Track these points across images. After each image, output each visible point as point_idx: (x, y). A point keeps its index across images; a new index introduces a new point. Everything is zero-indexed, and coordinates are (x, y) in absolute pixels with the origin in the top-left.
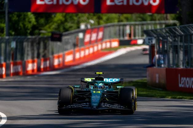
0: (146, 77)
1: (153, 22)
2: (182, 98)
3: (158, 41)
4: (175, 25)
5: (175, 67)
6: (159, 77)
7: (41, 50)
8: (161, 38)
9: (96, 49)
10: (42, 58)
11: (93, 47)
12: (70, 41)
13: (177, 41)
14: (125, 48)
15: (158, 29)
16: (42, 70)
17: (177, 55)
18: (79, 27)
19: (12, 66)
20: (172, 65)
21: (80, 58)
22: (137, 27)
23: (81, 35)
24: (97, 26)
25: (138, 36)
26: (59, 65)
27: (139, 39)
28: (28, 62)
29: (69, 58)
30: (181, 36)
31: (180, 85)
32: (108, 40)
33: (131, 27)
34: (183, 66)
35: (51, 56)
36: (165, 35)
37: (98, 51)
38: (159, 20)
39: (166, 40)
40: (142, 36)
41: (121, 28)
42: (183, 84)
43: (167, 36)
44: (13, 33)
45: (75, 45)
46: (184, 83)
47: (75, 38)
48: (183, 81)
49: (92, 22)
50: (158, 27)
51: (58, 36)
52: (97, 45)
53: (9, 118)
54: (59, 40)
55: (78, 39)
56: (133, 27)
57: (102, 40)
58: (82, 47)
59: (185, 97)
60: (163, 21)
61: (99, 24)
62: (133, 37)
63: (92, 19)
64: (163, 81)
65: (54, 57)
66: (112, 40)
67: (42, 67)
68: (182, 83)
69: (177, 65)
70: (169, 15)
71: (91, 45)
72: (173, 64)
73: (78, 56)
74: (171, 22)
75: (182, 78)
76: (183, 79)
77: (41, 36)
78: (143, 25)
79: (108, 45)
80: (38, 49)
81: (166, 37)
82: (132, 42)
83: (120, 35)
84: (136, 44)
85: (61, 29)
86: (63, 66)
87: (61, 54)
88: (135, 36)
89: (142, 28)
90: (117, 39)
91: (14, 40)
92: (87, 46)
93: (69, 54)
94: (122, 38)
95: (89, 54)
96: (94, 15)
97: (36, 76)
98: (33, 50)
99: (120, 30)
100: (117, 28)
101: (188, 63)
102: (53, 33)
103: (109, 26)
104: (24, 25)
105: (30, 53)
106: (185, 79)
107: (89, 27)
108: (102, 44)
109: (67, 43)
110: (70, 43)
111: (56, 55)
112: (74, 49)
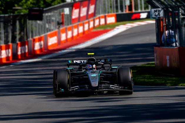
0: (153, 60)
3: (166, 12)
6: (170, 60)
7: (18, 32)
8: (171, 10)
10: (18, 42)
11: (83, 25)
12: (53, 18)
16: (20, 57)
21: (67, 40)
25: (141, 9)
26: (41, 50)
28: (2, 48)
35: (30, 39)
36: (176, 6)
40: (147, 7)
43: (179, 7)
51: (37, 13)
52: (89, 23)
55: (63, 16)
57: (94, 15)
58: (70, 26)
62: (134, 11)
64: (175, 64)
65: (34, 40)
66: (107, 14)
67: (19, 53)
71: (81, 22)
73: (63, 37)
77: (16, 13)
79: (103, 21)
80: (14, 31)
81: (177, 8)
83: (117, 7)
84: (138, 19)
86: (46, 51)
87: (43, 35)
88: (136, 8)
90: (114, 14)
93: (52, 36)
94: (120, 12)
95: (78, 34)
98: (6, 32)
102: (30, 10)
108: (94, 20)
109: (49, 21)
110: (53, 21)
111: (37, 37)
112: (58, 29)
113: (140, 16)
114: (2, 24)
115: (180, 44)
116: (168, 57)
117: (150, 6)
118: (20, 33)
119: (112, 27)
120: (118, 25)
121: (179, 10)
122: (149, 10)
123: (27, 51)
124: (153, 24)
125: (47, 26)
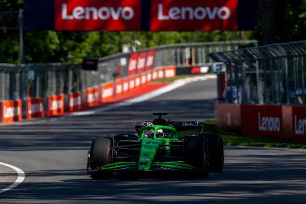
0: (213, 117)
1: (222, 43)
3: (228, 67)
4: (252, 45)
5: (253, 103)
6: (232, 117)
7: (70, 82)
9: (144, 80)
10: (71, 93)
11: (140, 77)
12: (109, 69)
13: (255, 68)
14: (184, 78)
15: (229, 52)
16: (72, 109)
17: (255, 87)
18: (121, 50)
19: (29, 104)
20: (249, 101)
21: (123, 92)
22: (200, 50)
23: (123, 62)
24: (146, 49)
25: (202, 62)
26: (94, 102)
27: (202, 66)
28: (52, 99)
29: (107, 93)
31: (261, 128)
32: (161, 67)
33: (191, 50)
34: (264, 102)
35: (84, 90)
36: (239, 60)
37: (147, 82)
38: (230, 40)
39: (240, 66)
40: (207, 61)
41: (179, 51)
42: (265, 126)
43: (242, 61)
44: (30, 59)
45: (116, 75)
47: (116, 65)
48: (265, 123)
49: (139, 43)
50: (229, 49)
51: (92, 63)
52: (146, 75)
53: (27, 175)
54: (94, 67)
55: (119, 67)
56: (193, 50)
57: (152, 67)
58: (126, 78)
60: (235, 42)
61: (148, 46)
62: (194, 64)
63: (138, 39)
64: (237, 123)
65: (87, 92)
66: (165, 67)
67: (72, 104)
68: (263, 125)
69: (257, 101)
70: (243, 33)
71: (138, 75)
73: (119, 89)
74: (247, 42)
75: (263, 118)
76: (265, 119)
77: (69, 62)
78: (208, 46)
79: (161, 74)
80: (66, 81)
81: (240, 63)
82: (194, 70)
83: (176, 60)
84: (199, 73)
86: (100, 104)
87: (96, 87)
88: (197, 61)
89: (207, 51)
90: (173, 66)
91: (32, 68)
92: (132, 76)
93: (107, 87)
94: (179, 65)
95: (135, 87)
96: (142, 34)
97: (62, 118)
98: (58, 82)
99: (176, 54)
100: (173, 51)
101: (271, 98)
102: (85, 59)
103: (161, 49)
105: (54, 86)
106: (267, 119)
107: (134, 50)
108: (152, 73)
109: (105, 72)
110: (108, 72)
111: (90, 89)
112: (114, 80)
113: (200, 70)
114: (54, 73)
115: (243, 102)
117: (211, 60)
118: (73, 84)
119: (171, 80)
120: (177, 79)
121: (242, 65)
122: (210, 64)
123: (79, 103)
124: (214, 79)
125: (102, 77)
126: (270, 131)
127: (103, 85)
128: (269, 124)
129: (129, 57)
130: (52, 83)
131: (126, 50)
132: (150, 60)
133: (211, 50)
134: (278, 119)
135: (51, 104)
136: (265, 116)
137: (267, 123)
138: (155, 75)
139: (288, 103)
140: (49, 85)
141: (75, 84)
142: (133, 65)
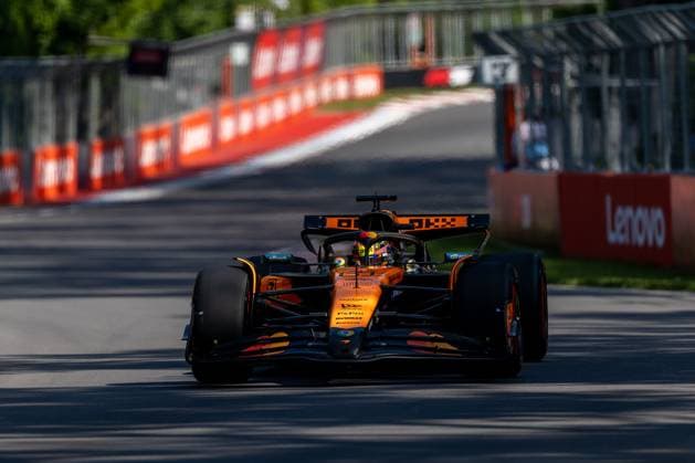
1: (508, 3)
2: (618, 285)
3: (526, 70)
4: (589, 10)
5: (592, 168)
6: (534, 209)
7: (95, 111)
8: (538, 62)
10: (95, 140)
11: (286, 96)
12: (201, 74)
13: (598, 71)
15: (527, 29)
16: (97, 184)
17: (597, 125)
18: (230, 22)
20: (580, 163)
21: (238, 139)
22: (448, 22)
23: (239, 54)
24: (299, 19)
25: (454, 54)
26: (159, 165)
27: (457, 64)
28: (45, 156)
29: (195, 140)
30: (613, 52)
31: (612, 237)
32: (339, 69)
33: (424, 26)
34: (622, 165)
35: (129, 133)
36: (553, 49)
37: (305, 110)
39: (554, 69)
40: (469, 52)
41: (390, 24)
42: (623, 231)
43: (562, 54)
45: (218, 90)
46: (627, 229)
47: (219, 63)
48: (625, 221)
50: (527, 20)
51: (152, 58)
52: (302, 91)
54: (160, 70)
55: (226, 66)
56: (432, 24)
57: (318, 69)
58: (246, 99)
59: (631, 280)
62: (431, 62)
64: (549, 222)
65: (140, 138)
66: (355, 68)
67: (97, 171)
68: (619, 227)
69: (601, 161)
71: (279, 89)
72: (586, 157)
73: (228, 129)
75: (619, 211)
76: (625, 213)
77: (90, 56)
78: (470, 12)
79: (342, 89)
80: (83, 107)
81: (557, 58)
82: (432, 78)
83: (383, 50)
84: (444, 85)
85: (167, 30)
86: (176, 170)
87: (166, 123)
88: (440, 53)
89: (468, 27)
92: (264, 93)
93: (195, 123)
94: (392, 64)
95: (272, 125)
97: (73, 210)
98: (61, 112)
99: (383, 34)
100: (374, 27)
101: (640, 155)
102: (135, 48)
103: (345, 20)
104: (28, 20)
105: (50, 121)
106: (629, 211)
107: (270, 20)
108: (318, 85)
109: (188, 82)
110: (198, 81)
111: (148, 128)
114: (49, 87)
115: (564, 165)
116: (526, 201)
117: (478, 52)
118: (101, 116)
119: (368, 105)
121: (561, 65)
122: (476, 60)
123: (118, 166)
124: (486, 103)
125: (182, 95)
126: (637, 246)
127: (184, 117)
128: (634, 225)
129: (254, 40)
130: (43, 114)
131: (246, 20)
132: (313, 49)
133: (478, 24)
134: (659, 214)
135: (42, 171)
136: (624, 204)
137: (630, 221)
138: (326, 91)
139: (687, 168)
140: (37, 118)
141: (108, 115)
142: (265, 63)
